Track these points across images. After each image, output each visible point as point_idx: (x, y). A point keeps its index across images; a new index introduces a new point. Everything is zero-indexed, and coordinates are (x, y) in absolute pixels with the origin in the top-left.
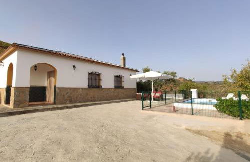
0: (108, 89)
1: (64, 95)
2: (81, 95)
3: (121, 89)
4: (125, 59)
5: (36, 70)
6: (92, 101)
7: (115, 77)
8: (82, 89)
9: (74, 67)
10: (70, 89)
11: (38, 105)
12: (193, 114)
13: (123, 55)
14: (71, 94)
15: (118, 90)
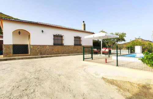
0: (69, 46)
1: (36, 50)
2: (48, 50)
3: (79, 46)
4: (84, 25)
5: (20, 34)
6: (56, 54)
7: (75, 37)
8: (49, 46)
9: (42, 31)
10: (40, 46)
11: (19, 56)
12: (117, 65)
13: (84, 22)
14: (41, 49)
15: (77, 47)
